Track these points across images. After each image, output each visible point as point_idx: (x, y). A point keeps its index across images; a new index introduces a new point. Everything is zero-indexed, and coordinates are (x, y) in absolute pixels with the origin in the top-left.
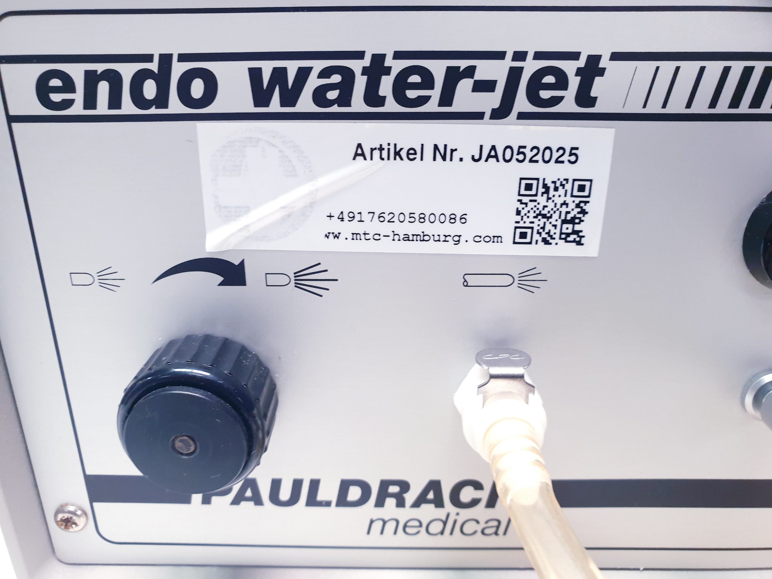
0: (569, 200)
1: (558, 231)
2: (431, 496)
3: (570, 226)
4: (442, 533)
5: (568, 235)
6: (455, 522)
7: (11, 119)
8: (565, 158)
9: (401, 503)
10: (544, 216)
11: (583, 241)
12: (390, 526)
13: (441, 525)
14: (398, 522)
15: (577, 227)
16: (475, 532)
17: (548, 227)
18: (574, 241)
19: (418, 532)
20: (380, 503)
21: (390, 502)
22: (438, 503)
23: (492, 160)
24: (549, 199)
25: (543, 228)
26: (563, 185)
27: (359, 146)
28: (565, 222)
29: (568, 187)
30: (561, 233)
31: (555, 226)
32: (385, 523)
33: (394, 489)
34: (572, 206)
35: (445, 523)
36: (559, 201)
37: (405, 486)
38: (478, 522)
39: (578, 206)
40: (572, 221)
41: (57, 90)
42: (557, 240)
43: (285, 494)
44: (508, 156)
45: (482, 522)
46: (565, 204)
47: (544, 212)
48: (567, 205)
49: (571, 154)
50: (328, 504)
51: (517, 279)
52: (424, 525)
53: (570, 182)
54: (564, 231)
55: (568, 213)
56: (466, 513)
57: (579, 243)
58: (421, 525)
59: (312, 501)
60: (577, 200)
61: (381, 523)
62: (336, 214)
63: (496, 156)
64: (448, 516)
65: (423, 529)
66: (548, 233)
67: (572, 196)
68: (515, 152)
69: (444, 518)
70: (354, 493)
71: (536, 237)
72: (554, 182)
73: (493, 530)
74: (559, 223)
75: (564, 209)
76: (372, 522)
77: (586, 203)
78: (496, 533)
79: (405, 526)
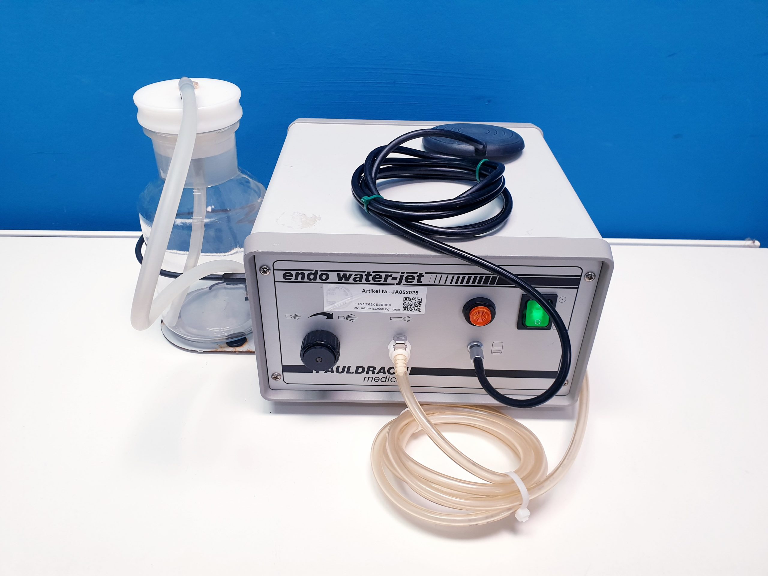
0: (416, 302)
1: (414, 308)
2: (382, 371)
3: (417, 308)
4: (385, 381)
5: (417, 309)
6: (389, 378)
7: (275, 282)
8: (415, 293)
9: (373, 373)
10: (410, 305)
11: (420, 311)
12: (370, 379)
13: (385, 379)
14: (372, 378)
15: (419, 308)
16: (395, 381)
17: (411, 308)
18: (418, 311)
19: (379, 381)
20: (367, 373)
21: (370, 372)
22: (384, 373)
23: (397, 293)
24: (411, 302)
25: (410, 308)
26: (415, 299)
27: (364, 290)
28: (415, 306)
29: (416, 299)
30: (415, 309)
31: (413, 308)
32: (369, 378)
33: (371, 369)
34: (417, 303)
35: (386, 378)
36: (414, 302)
37: (375, 368)
38: (395, 378)
39: (419, 303)
40: (417, 306)
41: (288, 276)
42: (414, 310)
43: (340, 370)
44: (401, 293)
46: (415, 303)
47: (410, 304)
48: (416, 303)
49: (416, 292)
50: (353, 373)
51: (404, 319)
52: (380, 379)
53: (416, 298)
54: (415, 308)
55: (416, 305)
56: (392, 376)
57: (419, 311)
58: (379, 379)
59: (348, 372)
60: (418, 302)
61: (368, 378)
62: (357, 303)
63: (398, 293)
64: (387, 376)
65: (380, 380)
66: (412, 309)
67: (417, 301)
68: (402, 292)
69: (386, 377)
70: (360, 370)
71: (408, 310)
72: (412, 298)
74: (414, 307)
75: (415, 304)
76: (365, 378)
77: (421, 303)
79: (375, 379)
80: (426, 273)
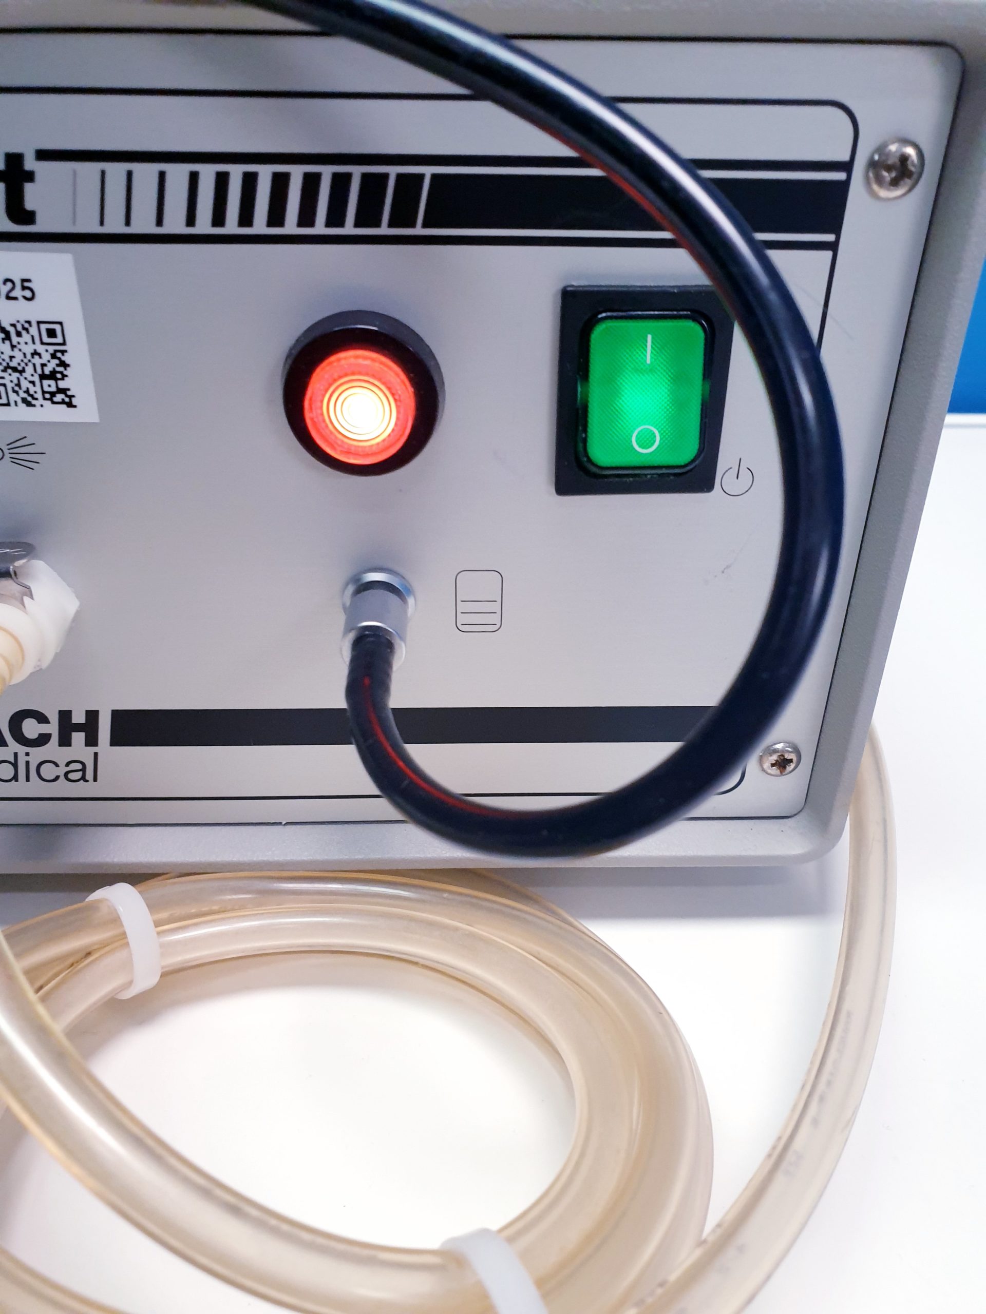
0: (41, 349)
1: (38, 388)
3: (52, 383)
4: (15, 778)
5: (53, 394)
6: (27, 763)
8: (17, 292)
10: (15, 370)
11: (74, 401)
13: (11, 768)
15: (62, 384)
16: (57, 778)
17: (25, 384)
18: (63, 402)
24: (13, 347)
25: (19, 385)
26: (27, 330)
28: (43, 377)
29: (34, 330)
30: (44, 392)
31: (33, 383)
34: (46, 357)
35: (15, 765)
36: (29, 349)
38: (57, 765)
39: (54, 356)
40: (52, 376)
42: (41, 401)
45: (62, 763)
46: (35, 353)
47: (14, 364)
48: (39, 355)
49: (24, 288)
51: (6, 452)
53: (34, 324)
54: (46, 389)
55: (43, 365)
56: (37, 754)
57: (70, 405)
60: (51, 349)
64: (16, 755)
66: (27, 391)
67: (42, 343)
69: (11, 760)
71: (13, 397)
72: (13, 325)
73: (79, 775)
74: (36, 379)
75: (36, 360)
77: (63, 352)
78: (83, 778)
80: (43, 155)
